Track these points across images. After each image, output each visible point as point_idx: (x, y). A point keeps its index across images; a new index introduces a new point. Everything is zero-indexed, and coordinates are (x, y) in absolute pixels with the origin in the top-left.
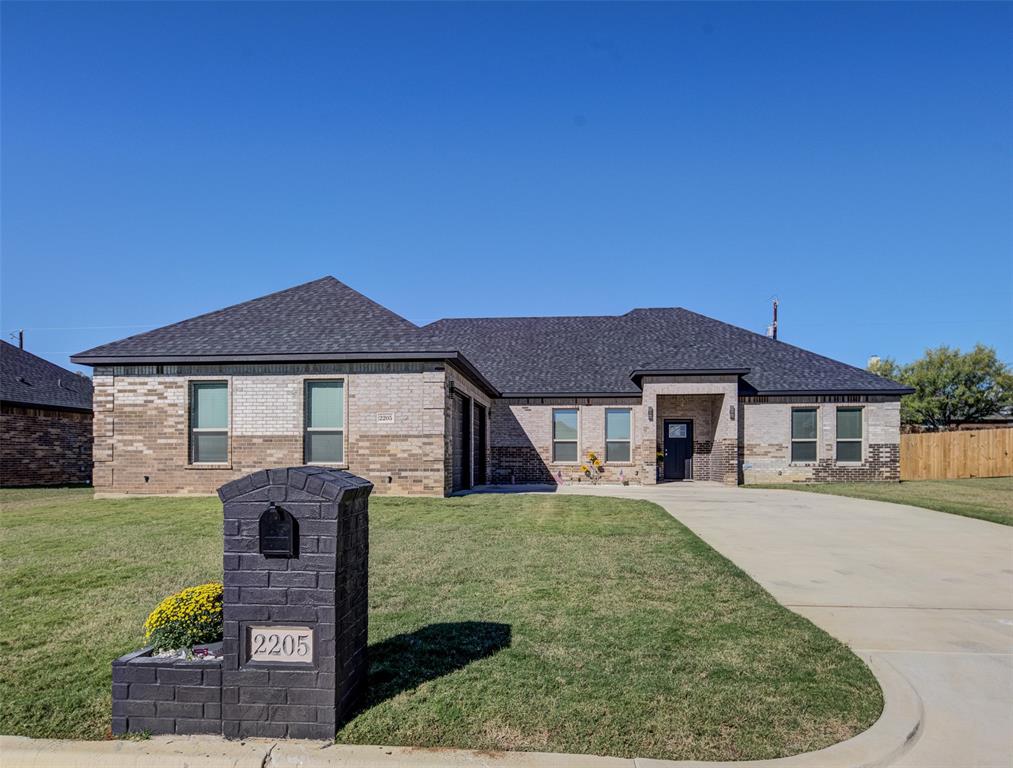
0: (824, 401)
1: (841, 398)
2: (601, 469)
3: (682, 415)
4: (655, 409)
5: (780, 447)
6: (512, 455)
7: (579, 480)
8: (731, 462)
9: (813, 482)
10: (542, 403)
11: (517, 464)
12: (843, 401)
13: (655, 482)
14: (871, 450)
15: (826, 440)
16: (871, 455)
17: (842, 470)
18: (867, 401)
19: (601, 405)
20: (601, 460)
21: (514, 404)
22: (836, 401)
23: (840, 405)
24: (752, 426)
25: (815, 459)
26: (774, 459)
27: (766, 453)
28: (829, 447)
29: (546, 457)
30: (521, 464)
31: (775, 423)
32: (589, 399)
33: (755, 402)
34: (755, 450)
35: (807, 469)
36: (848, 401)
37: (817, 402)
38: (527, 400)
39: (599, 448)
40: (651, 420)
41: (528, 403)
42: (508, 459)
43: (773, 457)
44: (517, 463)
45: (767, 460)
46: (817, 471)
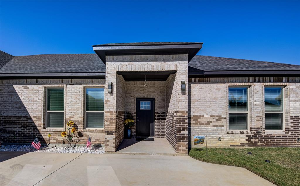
0: (255, 81)
1: (267, 79)
2: (80, 134)
3: (148, 95)
4: (115, 84)
5: (220, 118)
6: (14, 122)
7: (64, 143)
8: (182, 132)
9: (246, 147)
10: (37, 83)
11: (18, 130)
12: (270, 81)
13: (114, 150)
14: (292, 121)
15: (257, 112)
16: (292, 125)
17: (270, 137)
18: (288, 81)
19: (80, 84)
20: (80, 126)
21: (16, 84)
22: (264, 81)
23: (267, 84)
24: (197, 101)
25: (247, 128)
26: (215, 128)
27: (208, 123)
28: (259, 118)
29: (39, 124)
30: (20, 130)
31: (216, 99)
32: (72, 79)
33: (200, 82)
34: (199, 120)
35: (241, 136)
36: (274, 82)
37: (249, 82)
38: (26, 80)
39: (78, 118)
40: (111, 93)
41: (27, 83)
42: (11, 126)
43: (214, 126)
44: (17, 128)
45: (209, 128)
46: (249, 138)
